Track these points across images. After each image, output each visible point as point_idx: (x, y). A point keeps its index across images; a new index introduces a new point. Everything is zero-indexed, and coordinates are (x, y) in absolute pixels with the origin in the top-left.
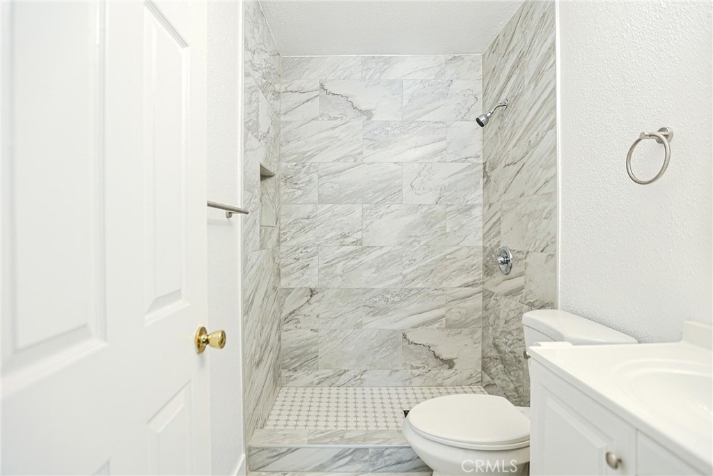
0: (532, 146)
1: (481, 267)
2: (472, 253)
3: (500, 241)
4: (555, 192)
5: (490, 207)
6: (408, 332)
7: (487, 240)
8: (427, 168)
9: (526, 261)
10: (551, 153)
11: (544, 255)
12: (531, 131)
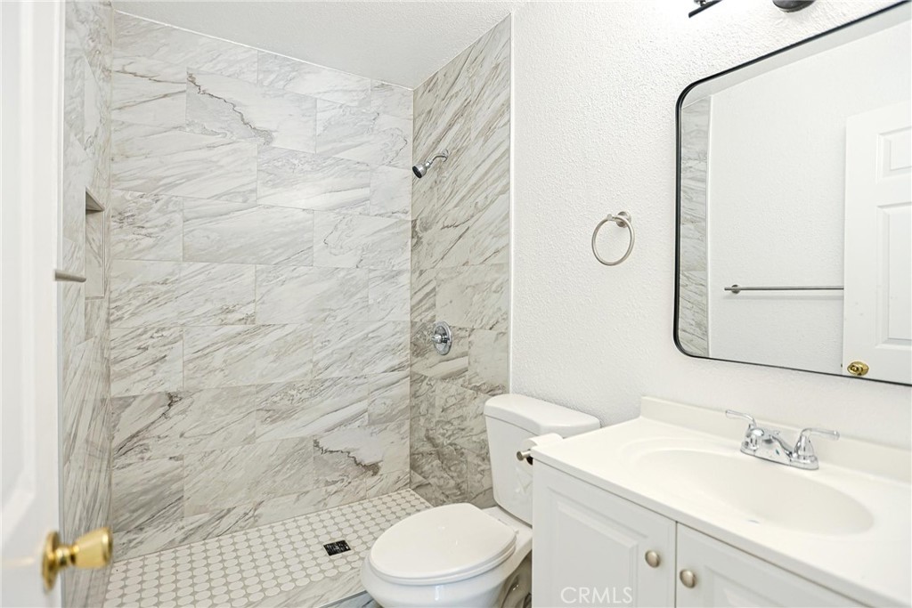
0: (479, 210)
1: (409, 346)
2: (398, 329)
3: (435, 316)
4: (508, 264)
5: (421, 274)
6: (322, 437)
7: (416, 314)
8: (346, 220)
9: (470, 339)
10: (503, 220)
11: (494, 333)
12: (478, 192)
